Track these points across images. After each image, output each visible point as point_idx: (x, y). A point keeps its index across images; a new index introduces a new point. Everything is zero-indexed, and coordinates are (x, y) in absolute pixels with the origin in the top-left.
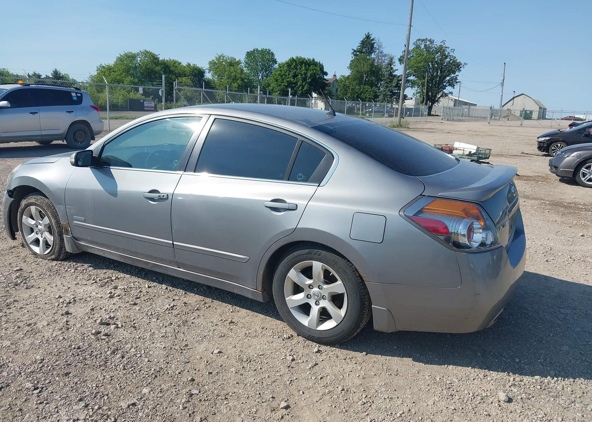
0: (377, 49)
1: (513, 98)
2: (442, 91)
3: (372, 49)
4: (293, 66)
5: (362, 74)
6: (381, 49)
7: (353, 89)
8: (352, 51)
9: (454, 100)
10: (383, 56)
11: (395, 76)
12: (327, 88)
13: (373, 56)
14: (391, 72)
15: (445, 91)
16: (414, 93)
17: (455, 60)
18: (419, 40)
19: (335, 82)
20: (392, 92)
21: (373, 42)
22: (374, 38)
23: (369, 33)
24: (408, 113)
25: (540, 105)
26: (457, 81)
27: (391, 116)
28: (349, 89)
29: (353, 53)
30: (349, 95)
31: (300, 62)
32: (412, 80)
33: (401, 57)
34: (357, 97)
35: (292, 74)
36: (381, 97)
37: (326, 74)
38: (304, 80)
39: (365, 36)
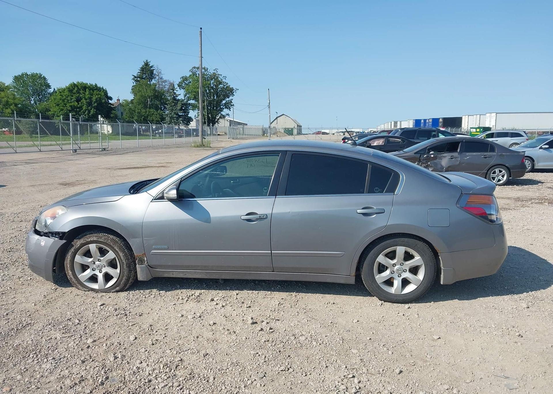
0: (157, 76)
1: (277, 118)
2: (220, 113)
3: (151, 76)
4: (75, 91)
5: (146, 98)
6: (161, 76)
7: (139, 113)
8: (133, 77)
9: (229, 121)
10: (163, 82)
11: (178, 100)
12: (113, 112)
13: (153, 81)
14: (174, 97)
15: (223, 113)
16: (195, 115)
17: (228, 86)
18: (194, 68)
19: (120, 106)
20: (177, 114)
21: (152, 69)
22: (152, 66)
23: (147, 61)
24: (195, 133)
25: (297, 123)
26: (232, 104)
27: (180, 137)
28: (135, 112)
29: (133, 79)
30: (136, 118)
31: (82, 87)
32: (192, 103)
33: (179, 82)
34: (145, 120)
35: (74, 98)
36: (168, 119)
37: (111, 98)
38: (90, 104)
39: (144, 63)
